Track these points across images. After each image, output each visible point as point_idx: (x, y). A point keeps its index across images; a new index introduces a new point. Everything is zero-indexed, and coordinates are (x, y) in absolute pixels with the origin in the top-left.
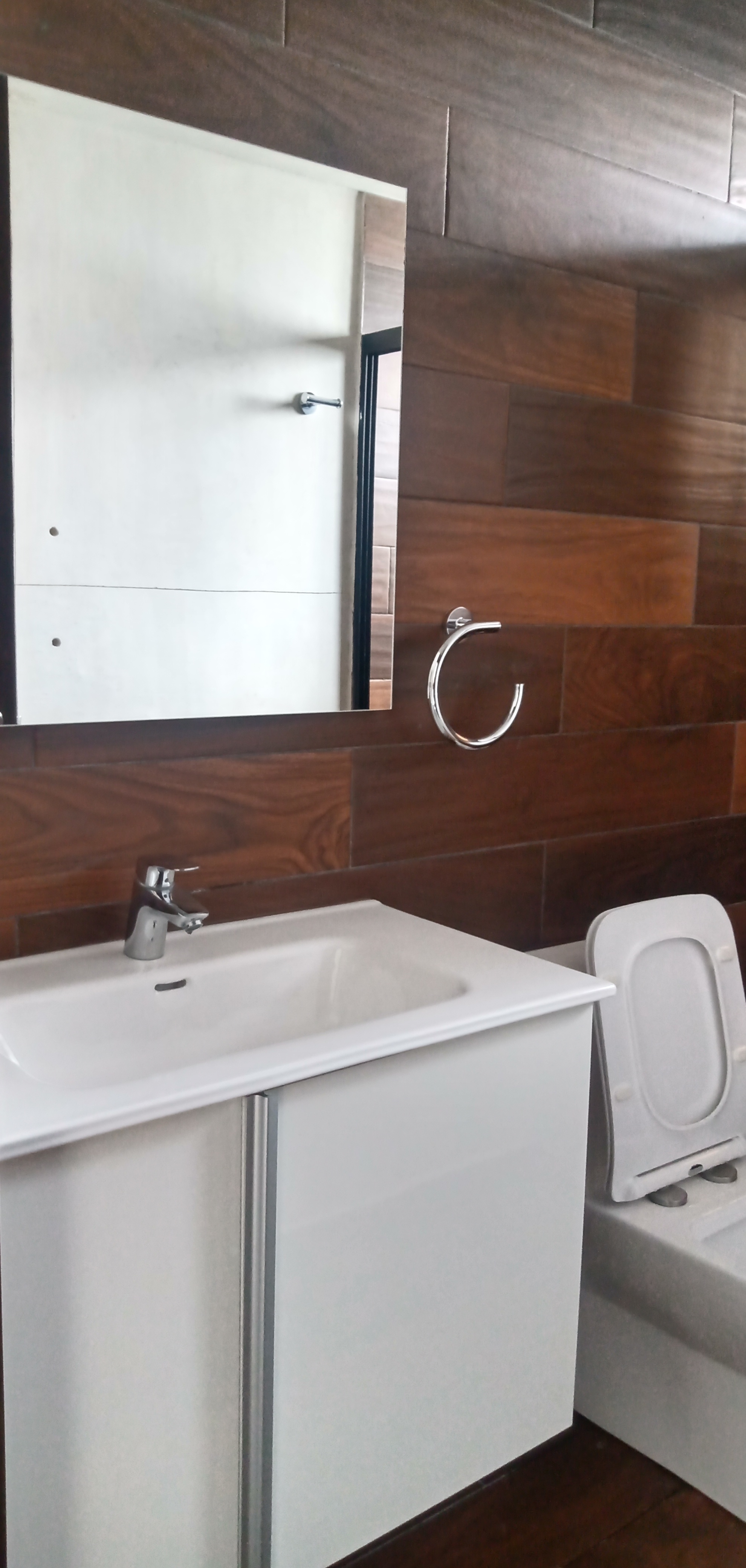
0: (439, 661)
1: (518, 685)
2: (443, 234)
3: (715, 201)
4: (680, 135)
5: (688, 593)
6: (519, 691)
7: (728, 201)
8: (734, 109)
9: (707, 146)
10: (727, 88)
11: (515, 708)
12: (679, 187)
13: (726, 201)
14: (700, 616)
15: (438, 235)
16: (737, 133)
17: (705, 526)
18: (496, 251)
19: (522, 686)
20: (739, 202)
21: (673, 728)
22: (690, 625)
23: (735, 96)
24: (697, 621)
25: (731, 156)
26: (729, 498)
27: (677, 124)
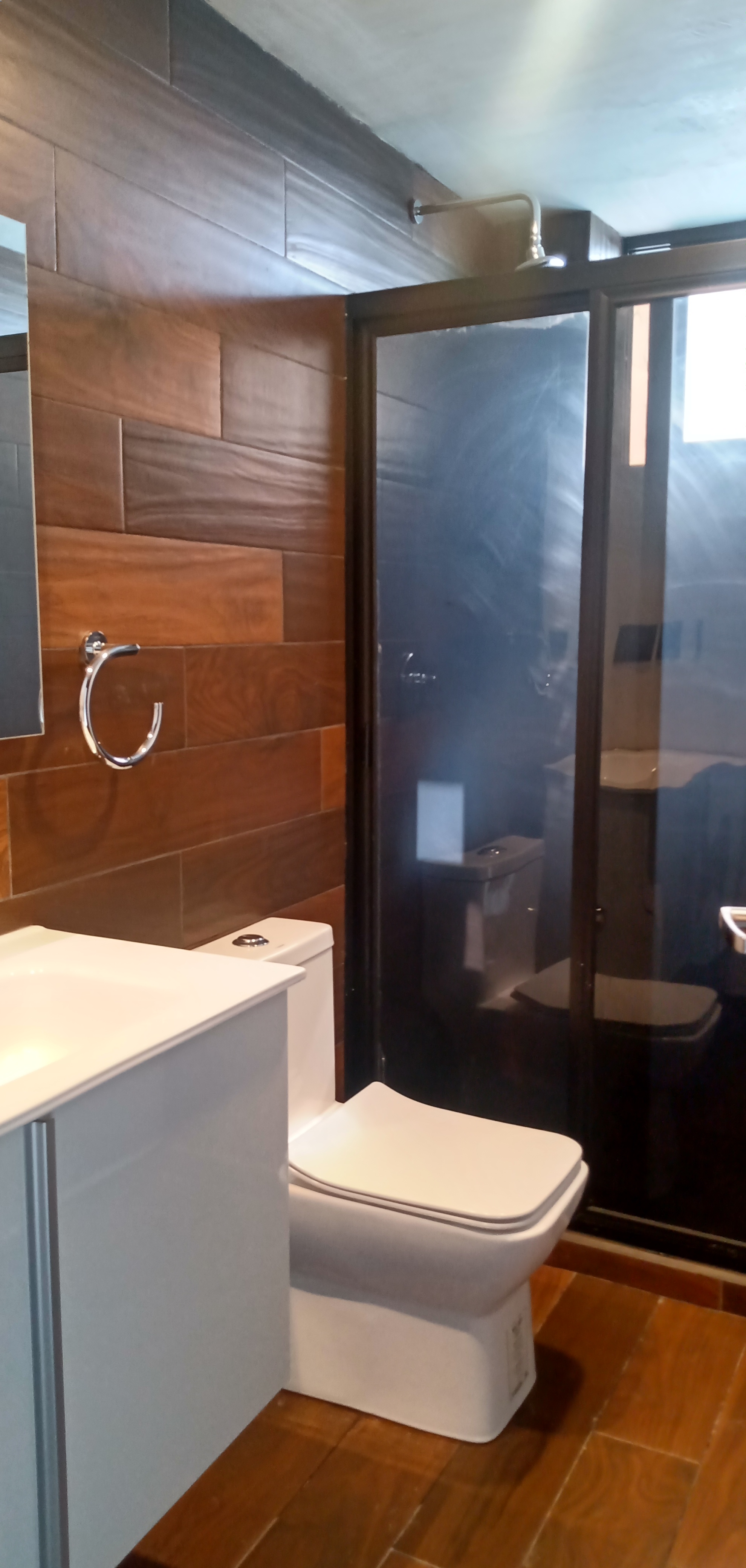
0: (88, 686)
1: (156, 704)
2: (55, 269)
3: (276, 256)
4: (245, 192)
5: (277, 612)
6: (158, 707)
7: (286, 255)
8: (285, 173)
9: (268, 204)
10: (279, 153)
11: (156, 725)
12: (246, 240)
13: (283, 255)
14: (288, 635)
15: (52, 270)
16: (287, 192)
17: (286, 553)
18: (103, 289)
19: (161, 704)
20: (293, 257)
21: (274, 737)
22: (281, 643)
23: (285, 161)
24: (286, 641)
25: (285, 215)
26: (304, 528)
27: (243, 182)
